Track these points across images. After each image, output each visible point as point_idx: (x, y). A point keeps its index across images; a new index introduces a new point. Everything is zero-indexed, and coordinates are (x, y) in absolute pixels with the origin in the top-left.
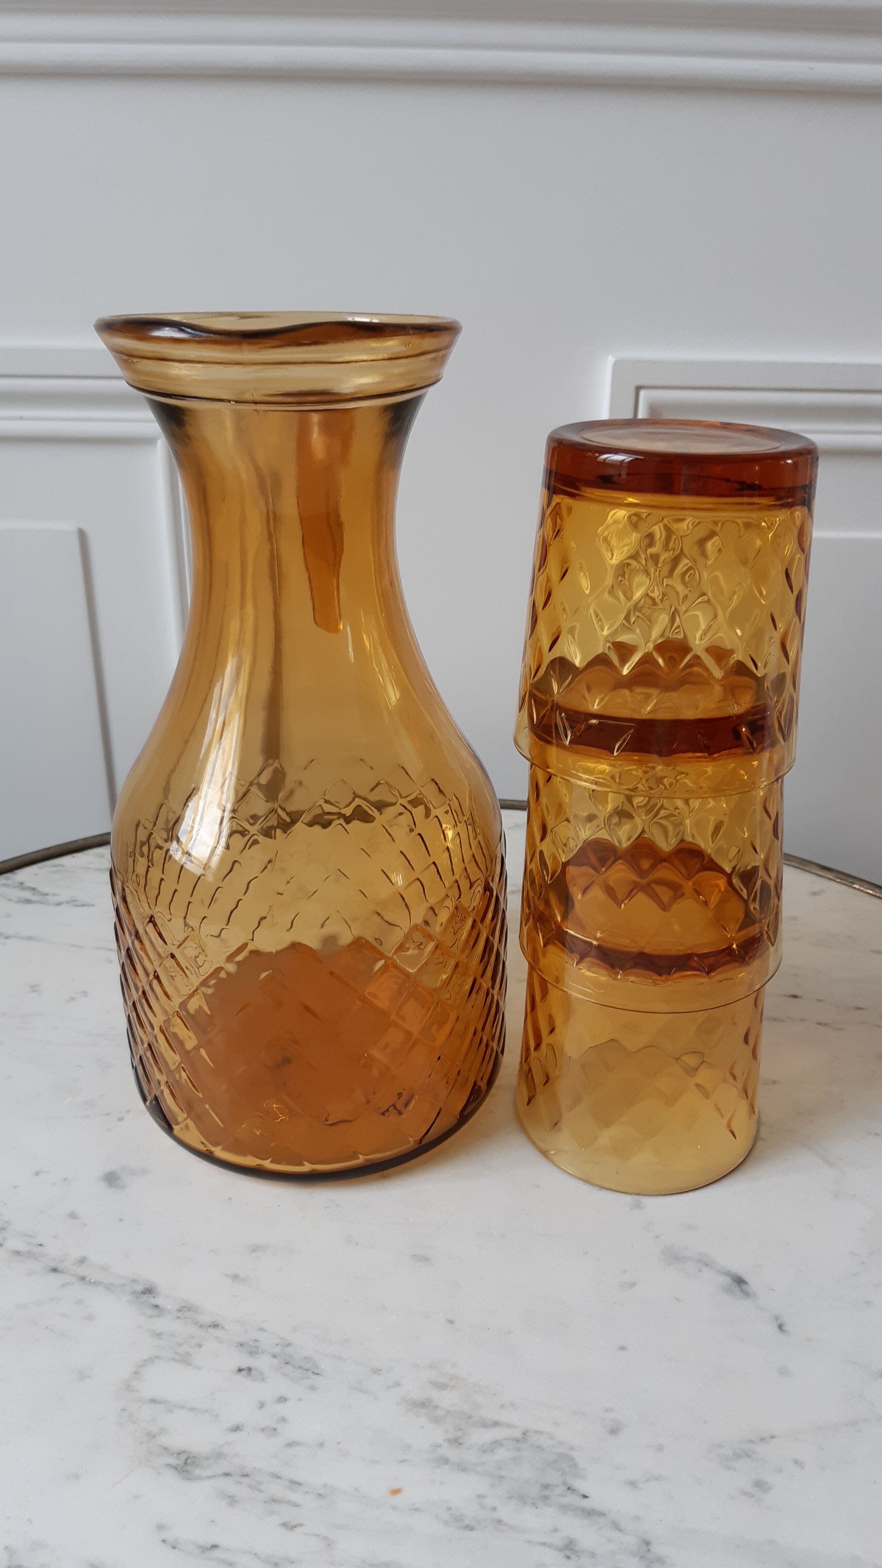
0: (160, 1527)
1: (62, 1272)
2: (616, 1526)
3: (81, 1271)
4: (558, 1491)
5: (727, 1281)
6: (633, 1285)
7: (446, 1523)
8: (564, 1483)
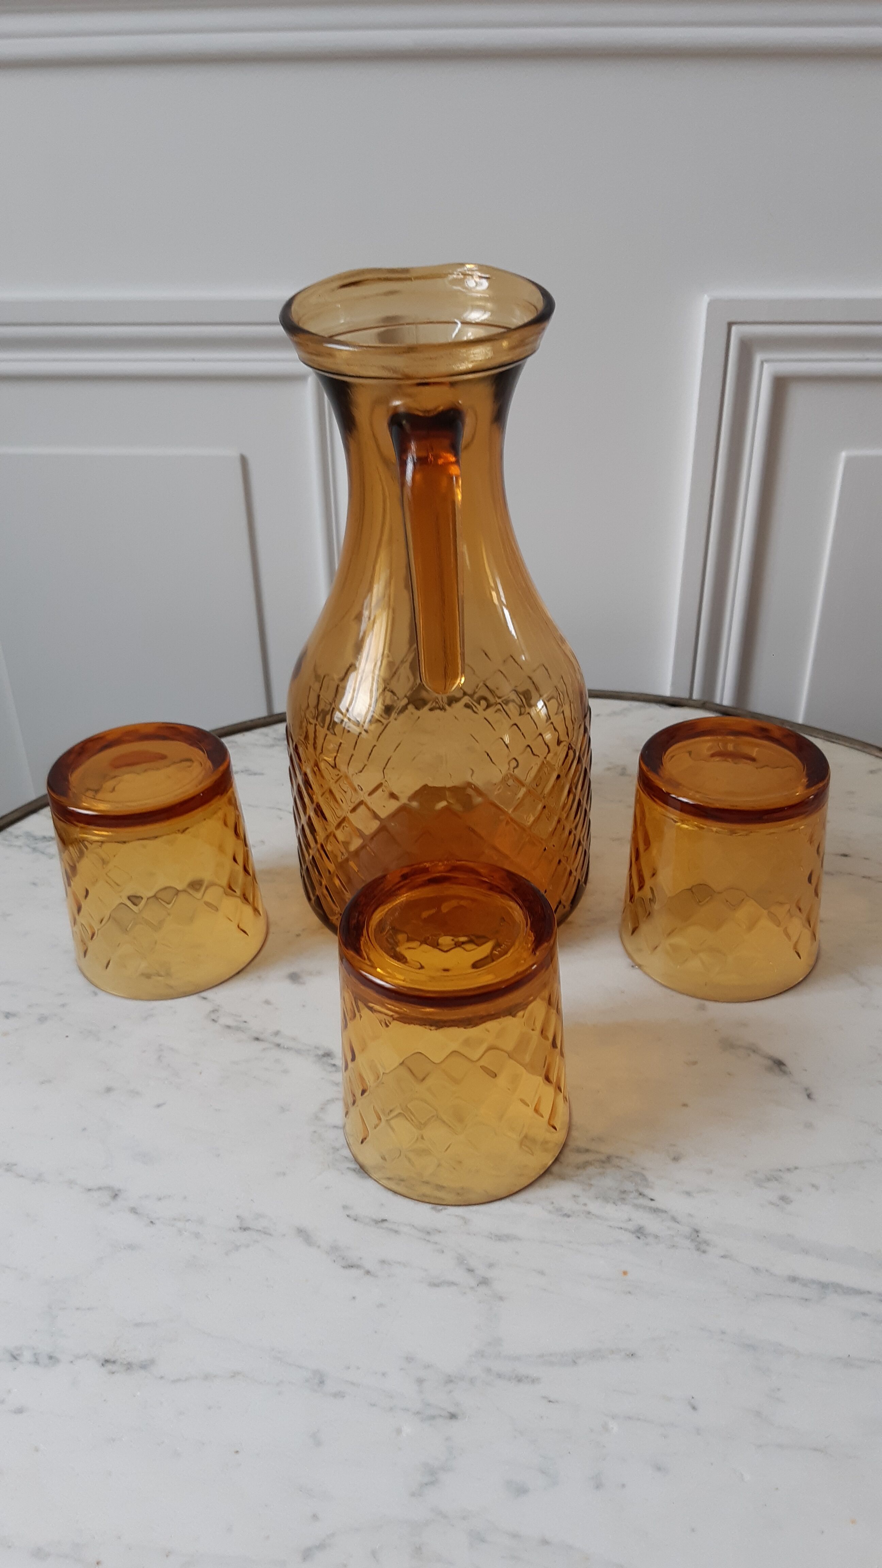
0: (345, 1207)
1: (262, 1040)
2: (674, 1219)
3: (277, 1040)
4: (632, 1195)
5: (769, 1063)
6: (695, 1063)
7: (550, 1212)
8: (637, 1191)
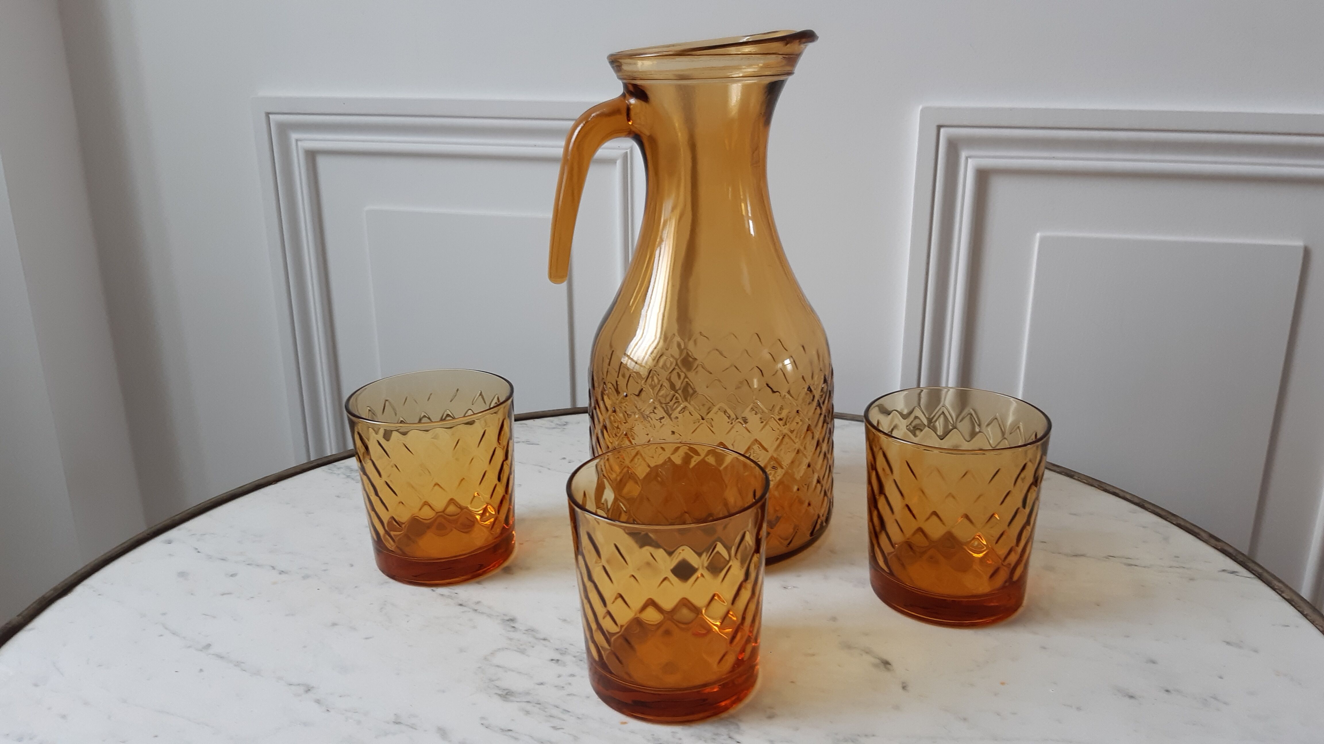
0: (483, 718)
1: (465, 606)
3: (476, 607)
4: (722, 738)
5: (877, 661)
8: (729, 736)
